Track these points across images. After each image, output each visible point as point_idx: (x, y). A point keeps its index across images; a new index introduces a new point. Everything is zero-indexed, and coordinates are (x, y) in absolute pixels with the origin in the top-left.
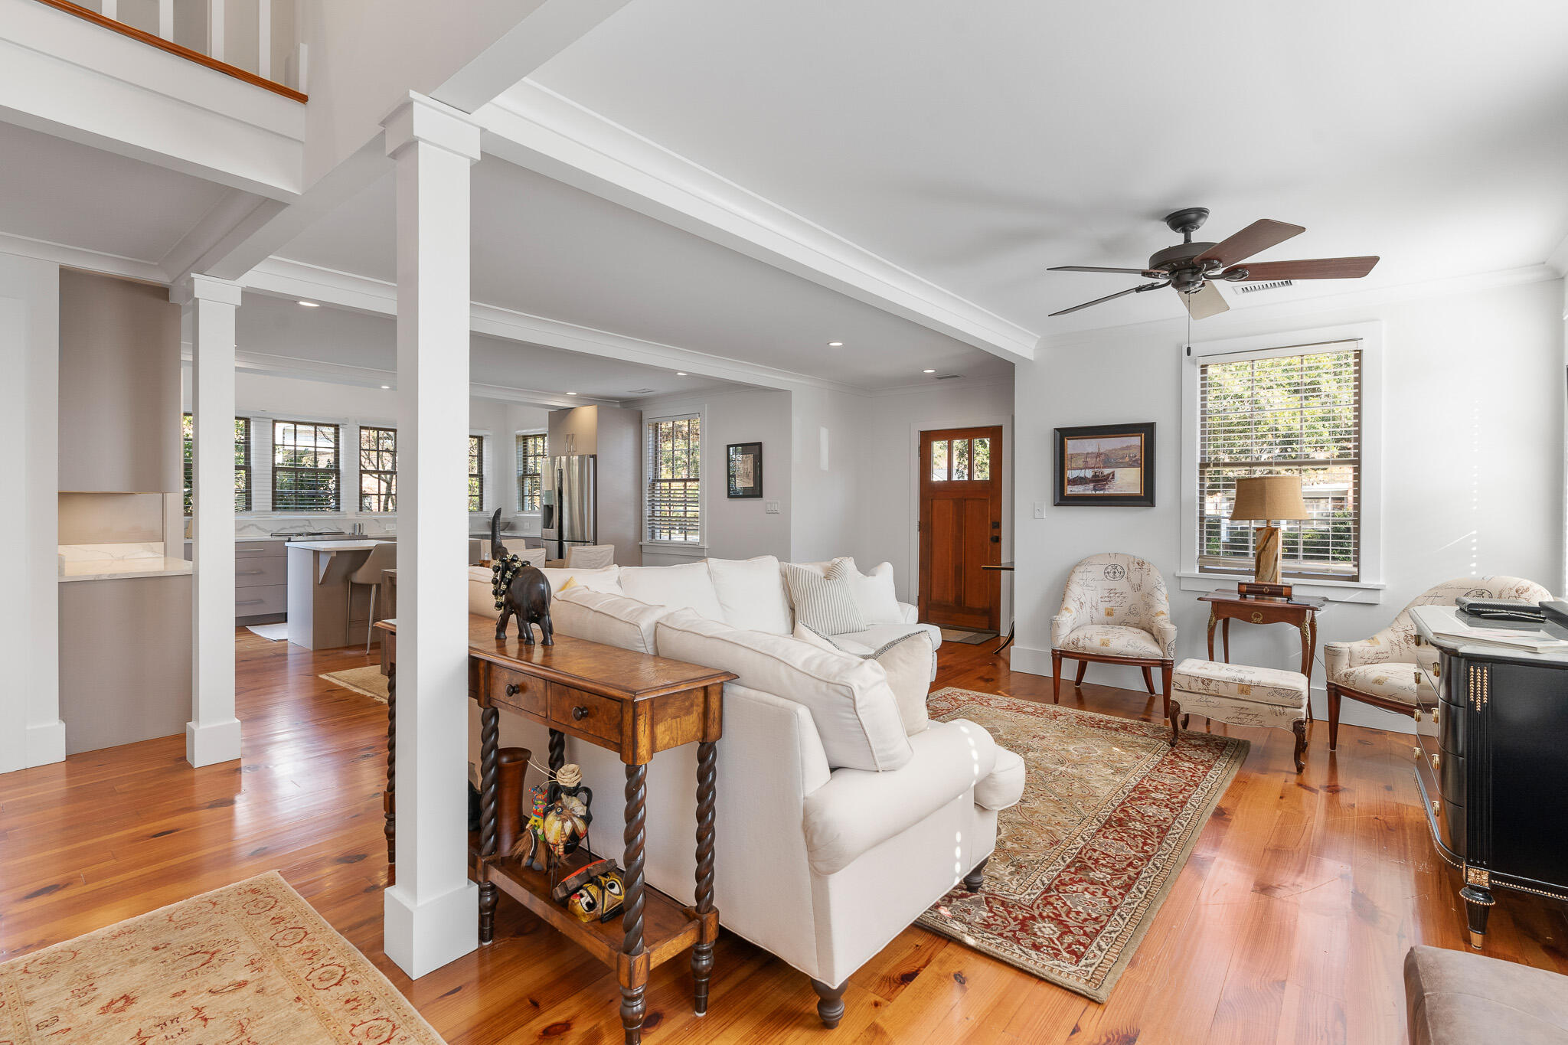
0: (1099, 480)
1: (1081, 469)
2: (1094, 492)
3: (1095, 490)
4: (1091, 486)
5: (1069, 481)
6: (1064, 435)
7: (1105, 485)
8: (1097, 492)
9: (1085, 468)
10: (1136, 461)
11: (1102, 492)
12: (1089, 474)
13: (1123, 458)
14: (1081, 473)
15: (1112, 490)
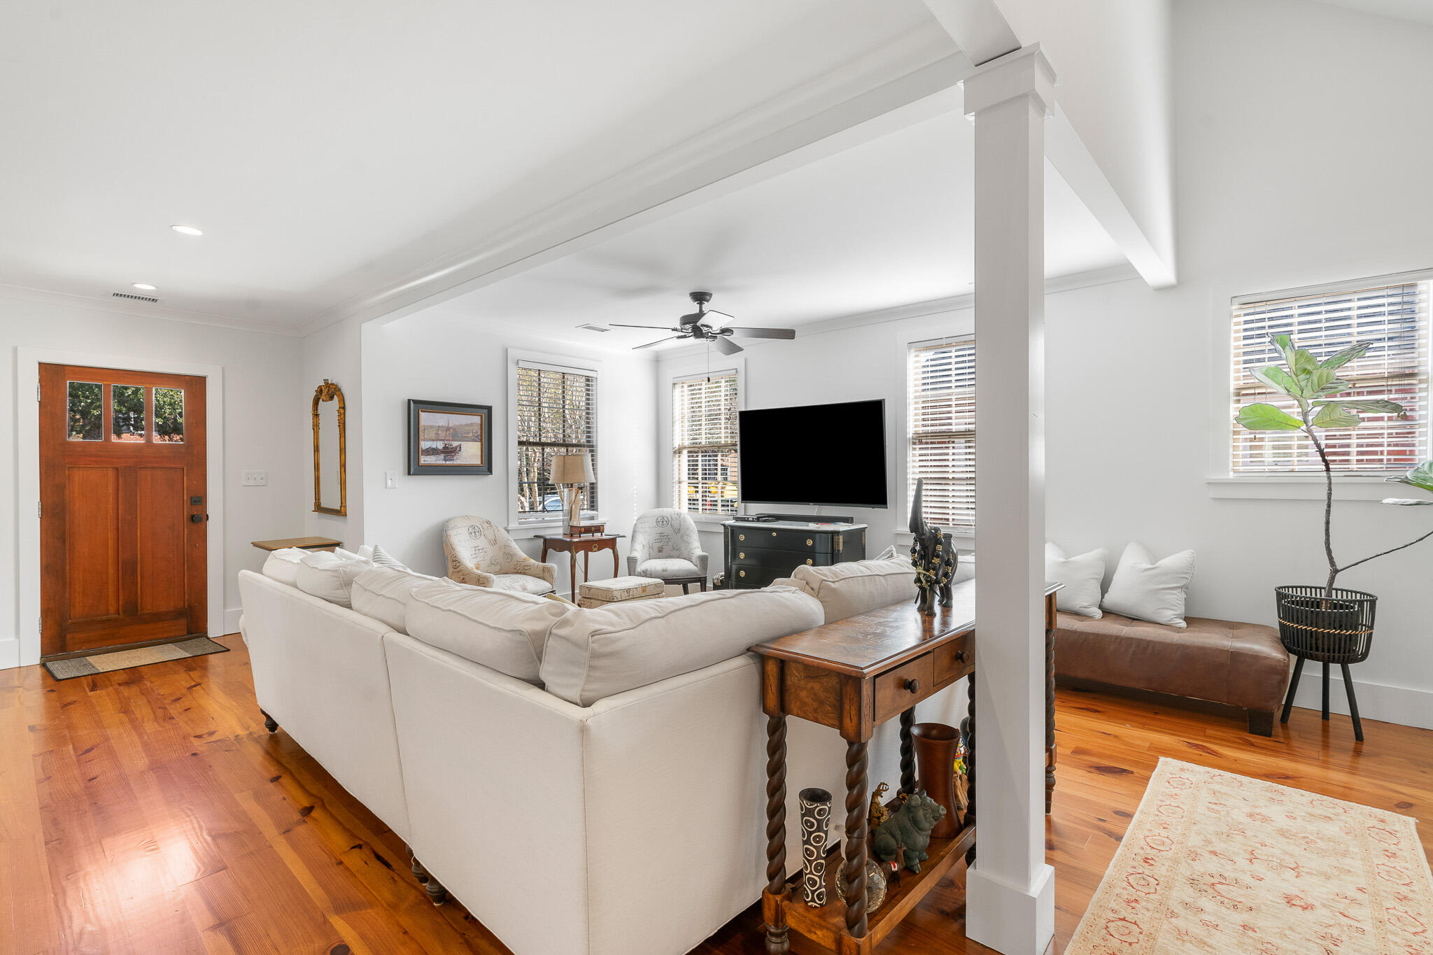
0: (449, 452)
1: (433, 440)
2: (444, 462)
3: (445, 460)
4: (442, 456)
5: (422, 452)
6: (416, 407)
7: (453, 456)
8: (448, 462)
9: (437, 440)
10: (477, 436)
11: (451, 462)
12: (440, 445)
13: (469, 433)
14: (434, 445)
15: (459, 460)
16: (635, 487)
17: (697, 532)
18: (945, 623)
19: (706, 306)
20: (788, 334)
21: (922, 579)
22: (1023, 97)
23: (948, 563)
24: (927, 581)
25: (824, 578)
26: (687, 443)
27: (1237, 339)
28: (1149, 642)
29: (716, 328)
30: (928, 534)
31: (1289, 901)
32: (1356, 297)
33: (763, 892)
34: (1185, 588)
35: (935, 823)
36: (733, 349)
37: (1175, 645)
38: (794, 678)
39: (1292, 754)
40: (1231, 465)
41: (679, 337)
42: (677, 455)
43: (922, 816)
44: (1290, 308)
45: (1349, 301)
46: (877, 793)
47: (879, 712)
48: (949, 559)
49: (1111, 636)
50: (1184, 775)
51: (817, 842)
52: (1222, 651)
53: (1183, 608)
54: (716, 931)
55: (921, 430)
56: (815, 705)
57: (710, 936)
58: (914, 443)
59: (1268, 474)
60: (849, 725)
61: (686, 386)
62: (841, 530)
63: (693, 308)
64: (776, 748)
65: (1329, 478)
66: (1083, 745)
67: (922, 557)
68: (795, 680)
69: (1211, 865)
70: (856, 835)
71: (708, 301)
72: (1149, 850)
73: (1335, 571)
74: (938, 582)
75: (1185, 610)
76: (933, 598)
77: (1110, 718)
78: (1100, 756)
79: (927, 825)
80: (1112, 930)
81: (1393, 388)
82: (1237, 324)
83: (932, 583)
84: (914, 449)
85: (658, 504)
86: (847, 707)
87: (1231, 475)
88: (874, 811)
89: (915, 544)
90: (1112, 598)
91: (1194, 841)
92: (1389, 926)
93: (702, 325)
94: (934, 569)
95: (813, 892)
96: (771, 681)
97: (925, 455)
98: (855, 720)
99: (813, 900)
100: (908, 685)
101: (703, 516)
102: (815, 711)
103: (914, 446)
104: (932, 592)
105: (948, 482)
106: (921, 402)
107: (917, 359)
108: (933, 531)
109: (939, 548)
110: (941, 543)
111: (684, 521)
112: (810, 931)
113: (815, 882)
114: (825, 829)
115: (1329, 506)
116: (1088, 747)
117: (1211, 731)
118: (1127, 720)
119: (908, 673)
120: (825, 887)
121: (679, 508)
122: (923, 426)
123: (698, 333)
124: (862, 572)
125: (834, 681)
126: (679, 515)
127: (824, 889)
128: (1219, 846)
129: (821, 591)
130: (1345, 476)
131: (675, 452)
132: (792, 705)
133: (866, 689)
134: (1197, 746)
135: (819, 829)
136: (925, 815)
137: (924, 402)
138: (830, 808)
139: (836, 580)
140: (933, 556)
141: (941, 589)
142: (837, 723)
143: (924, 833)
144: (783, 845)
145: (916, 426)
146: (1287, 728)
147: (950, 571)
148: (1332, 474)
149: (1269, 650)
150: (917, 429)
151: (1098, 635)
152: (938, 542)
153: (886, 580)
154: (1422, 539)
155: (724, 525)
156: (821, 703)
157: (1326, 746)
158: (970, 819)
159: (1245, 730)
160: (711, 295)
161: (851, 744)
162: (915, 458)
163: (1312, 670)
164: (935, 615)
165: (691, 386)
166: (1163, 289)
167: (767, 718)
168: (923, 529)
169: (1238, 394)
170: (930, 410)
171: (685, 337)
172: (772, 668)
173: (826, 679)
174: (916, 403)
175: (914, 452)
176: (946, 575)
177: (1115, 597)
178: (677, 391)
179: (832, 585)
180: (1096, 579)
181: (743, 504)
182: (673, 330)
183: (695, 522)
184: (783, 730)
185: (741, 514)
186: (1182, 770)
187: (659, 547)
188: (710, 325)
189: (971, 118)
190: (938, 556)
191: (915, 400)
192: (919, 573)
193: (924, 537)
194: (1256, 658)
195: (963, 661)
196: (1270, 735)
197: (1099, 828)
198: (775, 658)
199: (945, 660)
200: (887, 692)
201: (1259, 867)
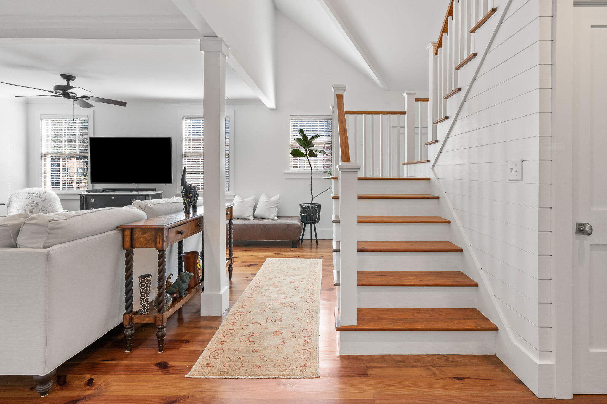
16: (9, 176)
17: (59, 200)
18: (194, 215)
19: (72, 83)
20: (123, 104)
21: (186, 202)
22: (219, 52)
23: (195, 196)
24: (187, 202)
25: (147, 204)
26: (51, 151)
27: (292, 129)
28: (266, 224)
29: (79, 95)
30: (188, 186)
31: (290, 282)
32: (319, 120)
33: (123, 315)
34: (277, 207)
35: (190, 279)
36: (88, 106)
37: (273, 224)
38: (137, 234)
39: (302, 251)
40: (290, 167)
41: (52, 96)
42: (43, 158)
43: (185, 278)
44: (304, 121)
45: (317, 121)
46: (169, 278)
47: (170, 240)
48: (195, 195)
49: (255, 224)
50: (272, 261)
51: (146, 291)
52: (285, 224)
53: (277, 213)
54: (101, 336)
55: (188, 151)
56: (146, 242)
57: (99, 338)
58: (185, 157)
59: (299, 170)
60: (159, 245)
61: (50, 120)
62: (150, 194)
63: (64, 83)
64: (129, 262)
65: (311, 171)
66: (244, 260)
67: (185, 194)
68: (138, 235)
69: (274, 280)
70: (161, 281)
71: (73, 80)
72: (259, 281)
73: (313, 198)
74: (191, 202)
75: (278, 214)
76: (189, 208)
77: (254, 251)
78: (250, 262)
79: (187, 280)
80: (245, 301)
81: (326, 147)
82: (292, 124)
83: (189, 203)
84: (185, 159)
85: (28, 184)
86: (158, 239)
87: (290, 171)
88: (167, 284)
89: (183, 190)
90: (257, 213)
91: (271, 275)
92: (310, 281)
93: (70, 92)
94: (190, 198)
95: (144, 309)
96: (127, 237)
97: (189, 162)
98: (161, 243)
99: (144, 312)
100: (180, 233)
101: (63, 191)
102: (146, 244)
103: (185, 158)
104: (189, 206)
105: (199, 173)
106: (188, 140)
107: (186, 122)
108: (190, 185)
109: (192, 191)
110: (192, 189)
111: (50, 195)
112: (144, 320)
113: (145, 305)
114: (149, 286)
115: (311, 180)
116: (246, 260)
117: (282, 249)
118: (259, 251)
119: (179, 229)
120: (149, 306)
121: (45, 187)
122: (189, 150)
123: (66, 95)
124: (162, 202)
125: (153, 232)
126: (46, 191)
127: (149, 308)
128: (277, 275)
129: (146, 209)
130: (316, 171)
131: (42, 156)
132: (136, 244)
133: (165, 233)
134: (278, 254)
135: (147, 286)
136: (186, 278)
137: (189, 140)
138: (151, 279)
139: (152, 204)
140: (190, 194)
141: (193, 206)
142: (154, 246)
143: (186, 283)
144: (132, 296)
145: (186, 150)
146: (302, 245)
147: (195, 199)
148: (312, 170)
149: (297, 222)
150: (186, 151)
151: (251, 225)
152: (191, 189)
153: (172, 205)
154: (330, 188)
155: (81, 195)
156: (148, 241)
157: (311, 248)
158: (202, 280)
159: (291, 247)
160: (75, 78)
161: (159, 251)
162: (185, 163)
163: (308, 227)
164: (190, 213)
165: (53, 120)
166: (272, 109)
167: (125, 251)
168: (186, 184)
169: (291, 146)
170: (192, 144)
171: (57, 96)
172: (127, 233)
173: (150, 232)
174: (186, 140)
175: (185, 160)
176: (194, 200)
177: (258, 212)
178: (44, 122)
179: (150, 206)
180: (252, 206)
181: (92, 184)
182: (49, 92)
183: (57, 195)
184: (132, 255)
185: (91, 189)
186: (272, 260)
187: (30, 210)
188: (75, 93)
189: (203, 52)
190: (191, 194)
191: (185, 139)
192: (184, 200)
193: (186, 187)
194: (293, 225)
195: (200, 227)
196: (297, 248)
197: (245, 280)
198: (128, 228)
199: (193, 226)
200: (172, 234)
201: (286, 277)
